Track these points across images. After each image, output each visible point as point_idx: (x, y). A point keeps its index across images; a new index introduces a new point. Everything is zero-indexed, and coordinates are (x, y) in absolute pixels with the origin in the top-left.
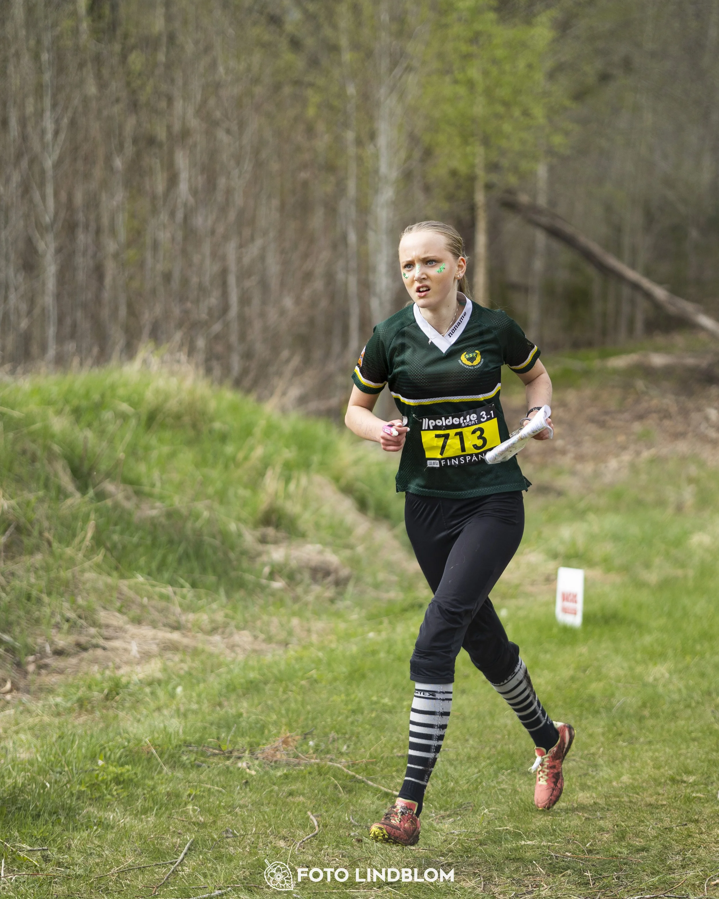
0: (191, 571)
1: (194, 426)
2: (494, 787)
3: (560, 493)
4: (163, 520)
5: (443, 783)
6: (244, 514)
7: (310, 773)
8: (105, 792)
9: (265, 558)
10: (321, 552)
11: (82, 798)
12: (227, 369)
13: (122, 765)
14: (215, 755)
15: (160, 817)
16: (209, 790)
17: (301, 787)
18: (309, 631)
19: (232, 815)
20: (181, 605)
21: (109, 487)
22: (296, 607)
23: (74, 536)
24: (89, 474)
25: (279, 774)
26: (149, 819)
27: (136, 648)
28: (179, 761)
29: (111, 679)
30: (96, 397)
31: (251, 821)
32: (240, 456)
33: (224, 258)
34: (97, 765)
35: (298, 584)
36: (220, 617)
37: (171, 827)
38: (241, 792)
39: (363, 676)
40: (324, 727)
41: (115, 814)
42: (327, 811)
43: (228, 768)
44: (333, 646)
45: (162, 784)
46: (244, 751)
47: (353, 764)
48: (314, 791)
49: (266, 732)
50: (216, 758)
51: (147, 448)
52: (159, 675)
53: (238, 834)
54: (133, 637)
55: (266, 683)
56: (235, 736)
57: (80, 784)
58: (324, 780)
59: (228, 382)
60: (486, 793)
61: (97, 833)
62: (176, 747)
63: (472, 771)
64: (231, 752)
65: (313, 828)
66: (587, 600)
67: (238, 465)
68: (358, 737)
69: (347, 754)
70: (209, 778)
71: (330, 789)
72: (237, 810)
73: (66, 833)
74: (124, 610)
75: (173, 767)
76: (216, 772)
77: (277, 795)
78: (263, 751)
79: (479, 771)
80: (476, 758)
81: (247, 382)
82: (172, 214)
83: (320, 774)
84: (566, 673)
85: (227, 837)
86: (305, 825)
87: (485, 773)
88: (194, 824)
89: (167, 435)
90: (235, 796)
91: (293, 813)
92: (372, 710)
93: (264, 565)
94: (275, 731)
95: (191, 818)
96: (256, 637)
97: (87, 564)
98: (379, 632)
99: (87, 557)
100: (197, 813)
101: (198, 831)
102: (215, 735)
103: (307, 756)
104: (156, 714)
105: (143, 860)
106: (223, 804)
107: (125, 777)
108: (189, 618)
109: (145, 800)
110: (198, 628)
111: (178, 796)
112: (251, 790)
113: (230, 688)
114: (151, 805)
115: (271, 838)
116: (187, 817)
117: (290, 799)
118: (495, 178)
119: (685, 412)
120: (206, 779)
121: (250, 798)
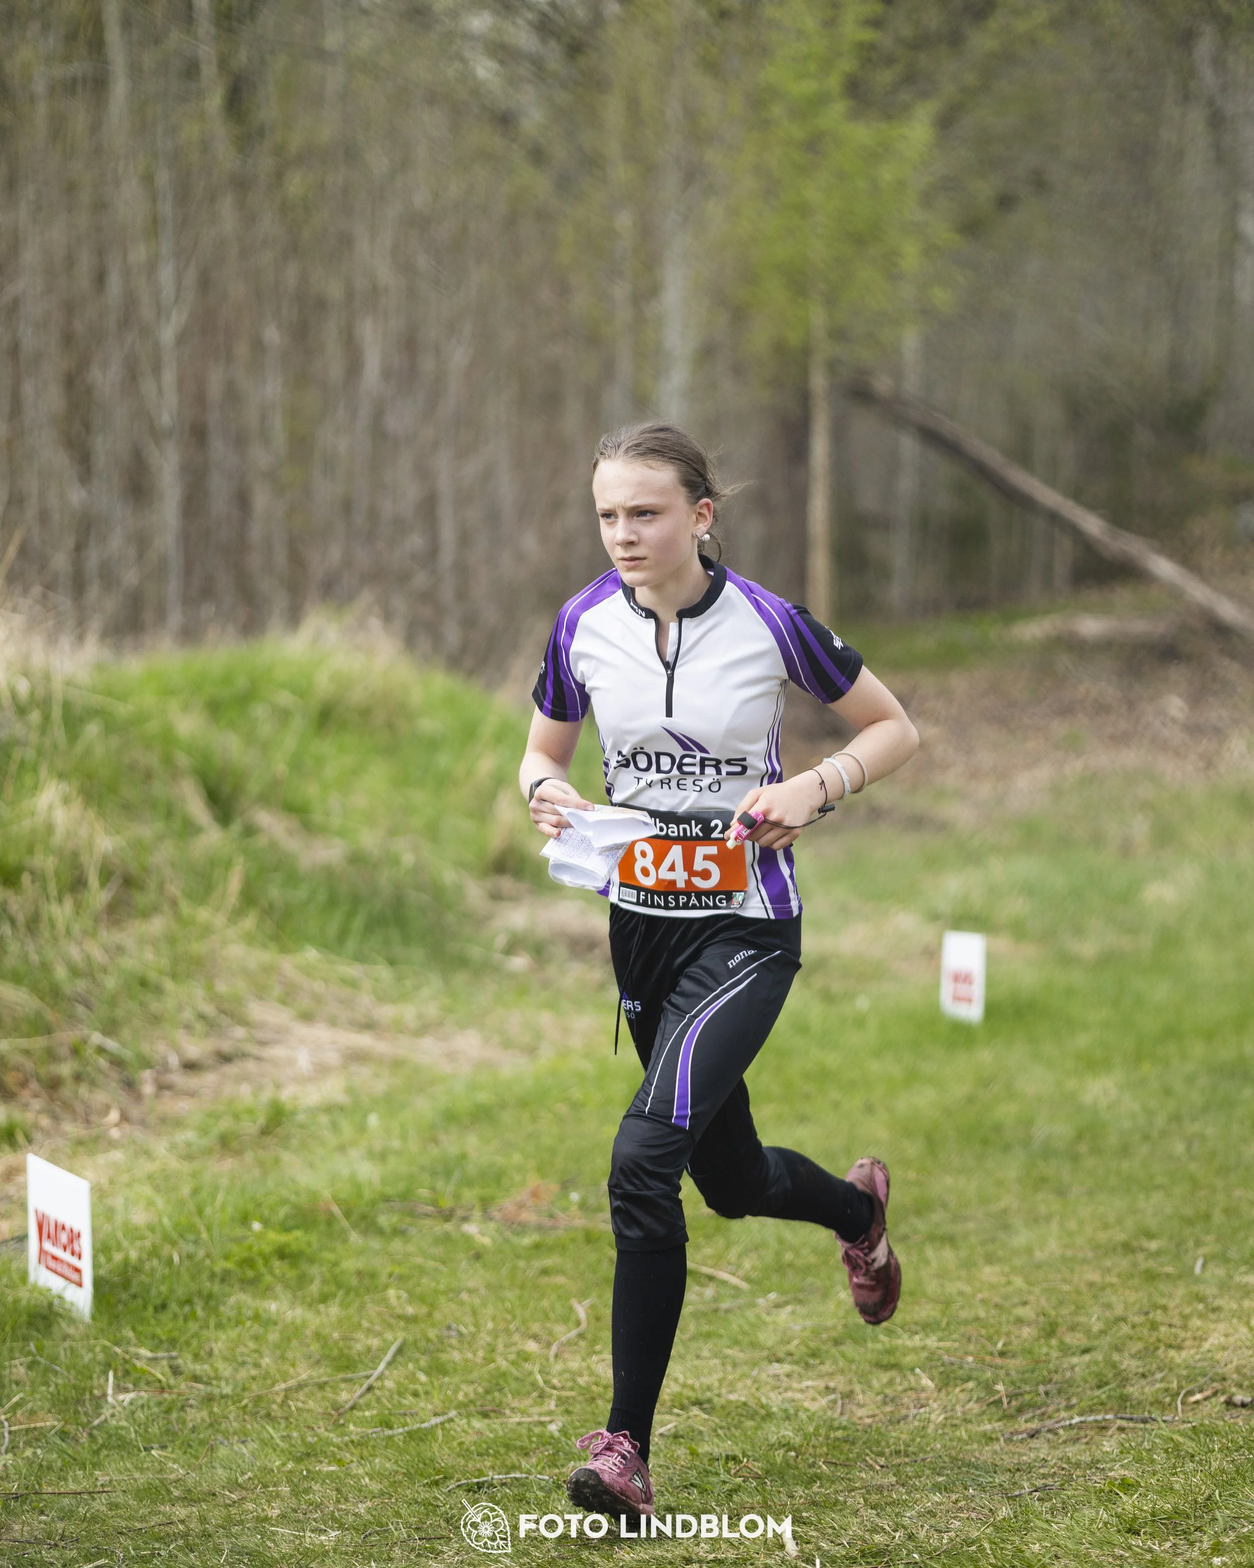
0: (387, 944)
1: (390, 726)
3: (943, 827)
4: (344, 866)
6: (468, 856)
7: (573, 1241)
8: (263, 1270)
9: (497, 923)
11: (227, 1280)
12: (438, 641)
13: (288, 1231)
14: (427, 1215)
15: (348, 1306)
16: (420, 1266)
17: (560, 1261)
18: (566, 1030)
19: (456, 1304)
20: (374, 993)
21: (264, 818)
22: (546, 995)
23: (211, 888)
24: (232, 796)
25: (526, 1241)
26: (330, 1310)
27: (307, 1057)
28: (374, 1224)
29: (270, 1103)
30: (242, 682)
31: (486, 1312)
32: (460, 770)
33: (431, 477)
34: (250, 1229)
35: (550, 960)
36: (432, 1011)
37: (363, 1322)
38: (469, 1268)
40: (593, 1173)
41: (278, 1304)
42: (599, 1297)
43: (447, 1233)
45: (349, 1258)
46: (473, 1209)
48: (579, 1266)
49: (505, 1180)
50: (429, 1219)
51: (320, 760)
52: (341, 1098)
53: (466, 1332)
54: (302, 1041)
55: (503, 1106)
56: (457, 1187)
57: (226, 1257)
58: (594, 1250)
59: (441, 661)
61: (251, 1331)
62: (368, 1204)
64: (452, 1211)
65: (578, 1323)
66: (990, 981)
67: (456, 784)
70: (420, 1249)
72: (464, 1296)
73: (205, 1332)
74: (289, 1000)
75: (365, 1233)
76: (429, 1240)
77: (524, 1273)
78: (501, 1208)
81: (469, 661)
82: (354, 411)
83: (588, 1242)
84: (959, 1090)
85: (450, 1337)
86: (568, 1317)
88: (399, 1317)
89: (349, 739)
90: (461, 1275)
91: (549, 1300)
93: (498, 932)
94: (518, 1179)
95: (393, 1308)
96: (487, 1040)
97: (231, 932)
99: (233, 920)
100: (402, 1301)
101: (407, 1329)
102: (427, 1183)
103: (567, 1214)
104: (338, 1156)
105: (322, 1373)
106: (442, 1287)
107: (294, 1247)
108: (386, 1012)
109: (324, 1282)
110: (399, 1028)
111: (373, 1275)
112: (485, 1266)
113: (450, 1117)
114: (334, 1289)
115: (516, 1337)
116: (387, 1307)
117: (545, 1280)
118: (842, 351)
119: (1131, 703)
120: (415, 1250)
121: (482, 1278)
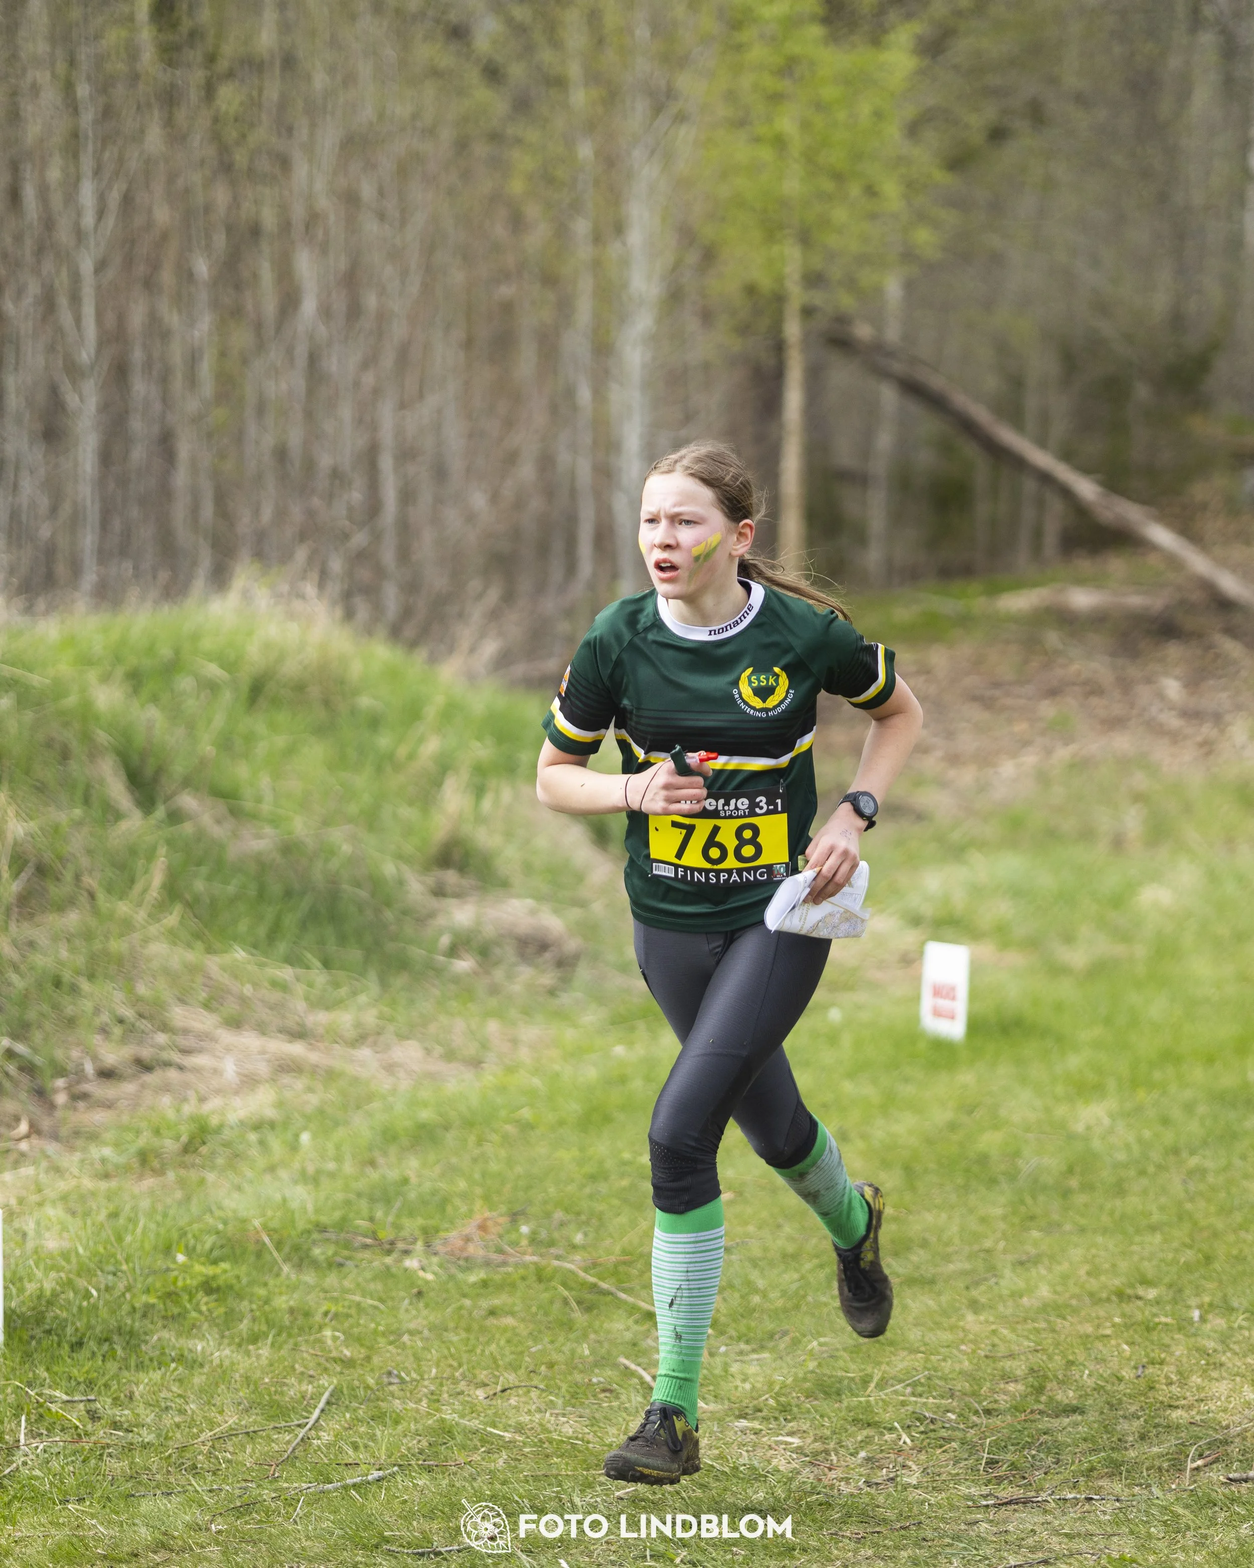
0: (322, 942)
1: (327, 703)
2: (826, 1304)
3: (920, 817)
4: (276, 857)
5: (742, 1297)
6: (409, 848)
7: (523, 1278)
8: (188, 1306)
9: (440, 921)
10: (533, 912)
11: (149, 1315)
12: (378, 608)
13: (215, 1262)
14: (366, 1247)
15: (280, 1348)
16: (358, 1304)
17: (510, 1301)
18: (515, 1042)
19: (397, 1347)
20: (307, 999)
21: (188, 801)
22: (493, 1002)
23: (132, 881)
24: (156, 779)
25: (473, 1278)
26: (261, 1352)
27: (234, 1068)
28: (308, 1256)
29: (193, 1119)
30: (165, 652)
31: (429, 1357)
32: (402, 752)
33: (374, 427)
34: (174, 1261)
35: (497, 963)
36: (370, 1018)
37: (297, 1366)
38: (410, 1307)
39: (607, 1119)
40: (545, 1202)
41: (204, 1344)
42: (552, 1342)
43: (388, 1268)
44: (557, 1067)
45: (281, 1294)
46: (415, 1241)
47: (595, 1265)
48: (530, 1307)
49: (449, 1209)
50: (367, 1251)
51: (250, 738)
52: (270, 1113)
53: (408, 1379)
54: (228, 1050)
55: (447, 1128)
56: (398, 1216)
57: (147, 1291)
58: (546, 1290)
59: (382, 631)
60: (813, 1315)
61: (176, 1373)
62: (302, 1234)
63: (790, 1278)
64: (392, 1243)
66: (974, 995)
67: (398, 767)
68: (600, 1219)
69: (584, 1247)
70: (358, 1285)
71: (557, 1305)
72: (406, 1338)
73: (125, 1373)
74: (215, 1004)
75: (299, 1266)
76: (368, 1275)
77: (470, 1314)
78: (446, 1241)
79: (802, 1277)
80: (795, 1257)
81: (409, 632)
82: (290, 352)
83: (540, 1279)
84: (941, 1116)
85: (390, 1384)
86: (518, 1364)
87: (812, 1280)
88: (335, 1360)
89: (282, 717)
90: (402, 1315)
91: (498, 1345)
92: (622, 1176)
93: (441, 933)
94: (464, 1209)
95: (330, 1351)
96: (428, 1051)
97: (153, 929)
98: (630, 1044)
99: (153, 917)
100: (338, 1343)
101: (342, 1373)
102: (365, 1212)
103: (517, 1249)
104: (268, 1178)
105: (252, 1420)
106: (381, 1328)
107: (221, 1282)
108: (320, 1019)
109: (254, 1320)
110: (334, 1036)
111: (307, 1314)
112: (427, 1306)
113: (389, 1136)
114: (264, 1328)
115: (462, 1386)
116: (323, 1350)
117: (492, 1321)
118: (818, 298)
119: (1125, 685)
120: (352, 1286)
121: (426, 1318)
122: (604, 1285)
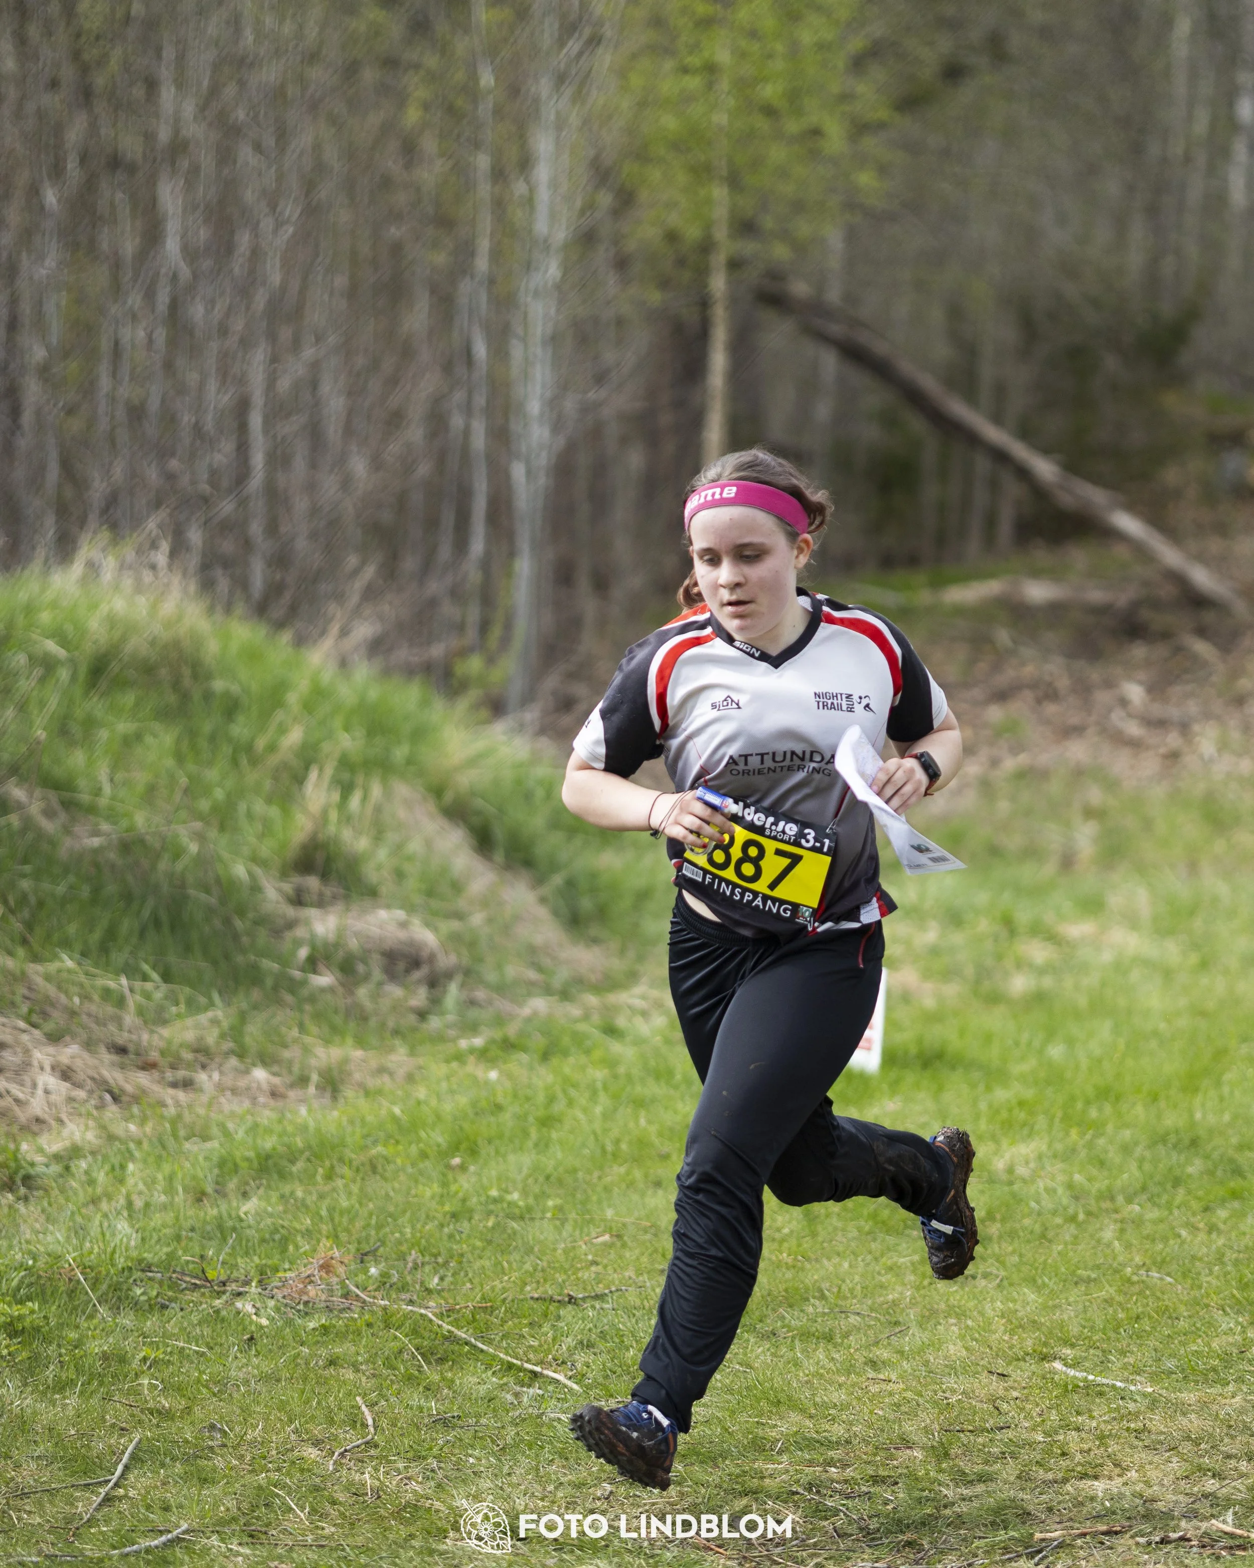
0: (162, 950)
1: (177, 686)
4: (112, 856)
6: (266, 849)
7: (369, 1325)
9: (300, 932)
10: (403, 924)
12: (242, 583)
13: (21, 1302)
14: (194, 1288)
15: (88, 1398)
16: (182, 1350)
17: (353, 1350)
19: (222, 1398)
20: (141, 1013)
21: (16, 792)
25: (312, 1325)
26: (68, 1401)
28: (127, 1297)
31: (258, 1409)
32: (261, 743)
33: (242, 381)
35: (361, 981)
37: (108, 1417)
38: (240, 1355)
40: (399, 1243)
43: (217, 1312)
45: (94, 1337)
46: (247, 1283)
47: (451, 1311)
49: (291, 1248)
50: (195, 1294)
51: (89, 725)
53: (232, 1433)
56: (232, 1254)
59: (244, 608)
62: (123, 1271)
64: (224, 1284)
65: (365, 1428)
66: (892, 1024)
67: (255, 761)
68: (460, 1262)
69: (439, 1292)
70: (182, 1330)
74: (36, 1019)
75: (115, 1308)
76: (195, 1318)
77: (307, 1363)
78: (284, 1283)
81: (278, 611)
82: (150, 295)
83: (388, 1327)
85: (212, 1438)
86: (354, 1420)
88: (151, 1412)
89: (127, 699)
90: (230, 1363)
92: (489, 1214)
93: (298, 943)
94: (307, 1248)
95: (146, 1401)
98: (507, 1072)
100: (157, 1392)
101: (158, 1426)
102: (196, 1250)
103: (365, 1293)
105: (54, 1478)
106: (205, 1378)
107: (27, 1323)
108: (154, 1037)
109: (62, 1365)
111: (123, 1361)
112: (259, 1354)
113: (227, 1167)
114: (73, 1375)
116: (138, 1399)
117: (331, 1372)
118: (748, 247)
119: (1083, 689)
120: (176, 1331)
121: (258, 1367)
122: (461, 1334)
